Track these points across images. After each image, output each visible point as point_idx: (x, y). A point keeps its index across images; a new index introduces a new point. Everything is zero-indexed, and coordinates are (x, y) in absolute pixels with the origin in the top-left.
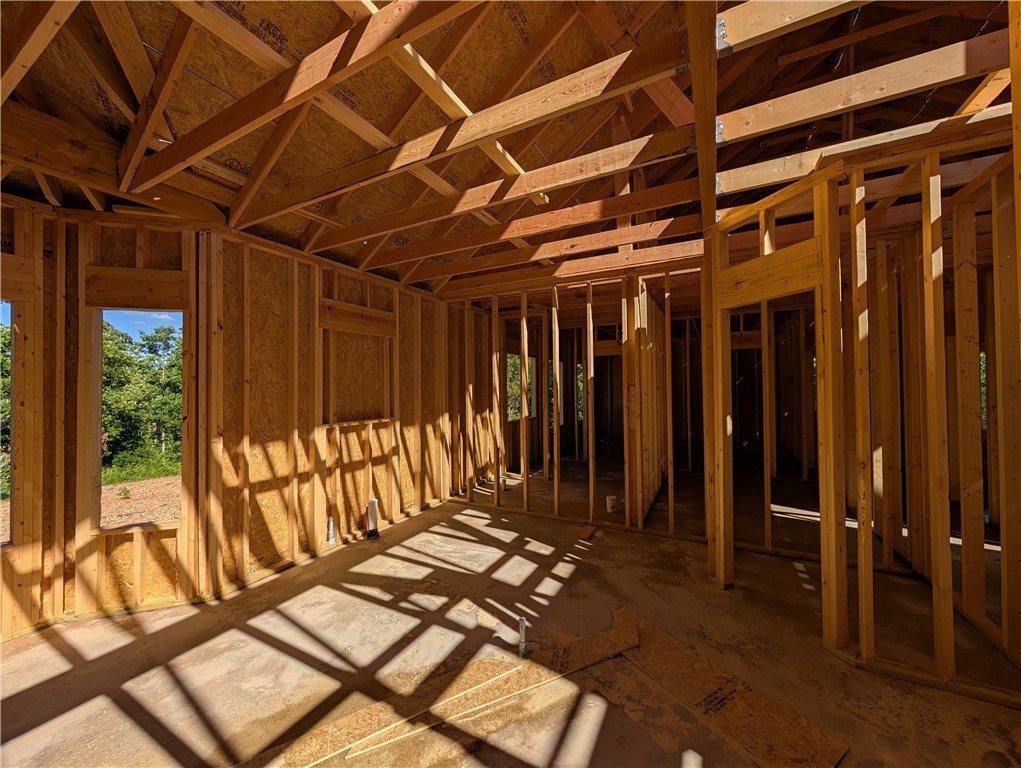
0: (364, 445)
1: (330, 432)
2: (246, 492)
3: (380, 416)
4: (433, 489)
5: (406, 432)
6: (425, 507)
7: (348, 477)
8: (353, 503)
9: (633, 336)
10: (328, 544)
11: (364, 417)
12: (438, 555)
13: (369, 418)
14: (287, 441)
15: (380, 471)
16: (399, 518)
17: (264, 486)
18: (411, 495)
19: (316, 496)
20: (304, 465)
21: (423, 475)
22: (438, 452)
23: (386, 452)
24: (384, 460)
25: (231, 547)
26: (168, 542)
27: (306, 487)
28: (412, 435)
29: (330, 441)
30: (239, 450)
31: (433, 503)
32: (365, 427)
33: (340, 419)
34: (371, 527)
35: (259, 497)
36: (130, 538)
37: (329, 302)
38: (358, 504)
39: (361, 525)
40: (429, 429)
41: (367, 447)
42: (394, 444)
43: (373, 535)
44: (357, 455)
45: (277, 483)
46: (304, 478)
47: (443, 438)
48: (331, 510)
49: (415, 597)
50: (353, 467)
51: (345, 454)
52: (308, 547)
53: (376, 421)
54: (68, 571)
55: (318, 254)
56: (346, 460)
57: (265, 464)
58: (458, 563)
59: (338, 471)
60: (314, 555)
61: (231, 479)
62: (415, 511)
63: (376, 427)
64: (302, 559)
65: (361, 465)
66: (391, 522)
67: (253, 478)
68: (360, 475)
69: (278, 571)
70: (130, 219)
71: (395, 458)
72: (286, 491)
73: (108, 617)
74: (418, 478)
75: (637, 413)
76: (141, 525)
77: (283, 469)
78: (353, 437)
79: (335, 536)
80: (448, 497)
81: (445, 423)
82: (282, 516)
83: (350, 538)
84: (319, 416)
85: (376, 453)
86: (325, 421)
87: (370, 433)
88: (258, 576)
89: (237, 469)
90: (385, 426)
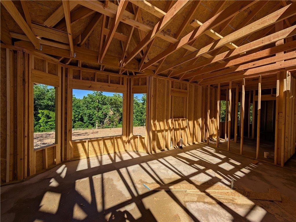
0: (179, 124)
1: (172, 120)
2: (156, 132)
3: (183, 118)
4: (196, 139)
5: (189, 122)
6: (194, 143)
7: (175, 132)
8: (176, 139)
9: (282, 94)
10: (171, 147)
11: (179, 117)
12: (200, 156)
13: (180, 118)
14: (163, 121)
15: (183, 131)
16: (187, 145)
17: (159, 131)
18: (190, 139)
19: (169, 135)
20: (167, 128)
21: (193, 135)
22: (198, 129)
23: (184, 127)
24: (183, 129)
25: (153, 143)
26: (143, 140)
27: (167, 133)
28: (191, 123)
29: (172, 123)
30: (155, 123)
31: (196, 143)
32: (179, 120)
33: (174, 118)
34: (181, 145)
35: (158, 133)
36: (137, 138)
37: (172, 89)
38: (177, 139)
39: (178, 145)
40: (195, 122)
41: (180, 125)
42: (186, 125)
43: (181, 147)
44: (177, 127)
45: (161, 131)
46: (167, 131)
47: (199, 125)
48: (172, 139)
49: (195, 165)
50: (176, 130)
51: (175, 126)
52: (167, 147)
53: (182, 119)
54: (129, 142)
55: (171, 78)
56: (175, 128)
57: (159, 126)
58: (206, 160)
59: (173, 130)
60: (168, 149)
61: (154, 129)
62: (191, 144)
63: (182, 120)
64: (166, 149)
65: (178, 129)
66: (185, 145)
67: (157, 129)
68: (178, 132)
69: (161, 151)
70: (138, 76)
71: (186, 129)
72: (163, 133)
73: (134, 152)
74: (192, 135)
75: (283, 123)
76: (139, 136)
77: (162, 128)
78: (177, 122)
79: (172, 146)
80: (200, 142)
81: (200, 120)
82: (162, 139)
83: (176, 147)
84: (170, 117)
85: (182, 127)
86: (171, 118)
87: (180, 122)
88: (158, 151)
89: (154, 127)
90: (184, 120)
